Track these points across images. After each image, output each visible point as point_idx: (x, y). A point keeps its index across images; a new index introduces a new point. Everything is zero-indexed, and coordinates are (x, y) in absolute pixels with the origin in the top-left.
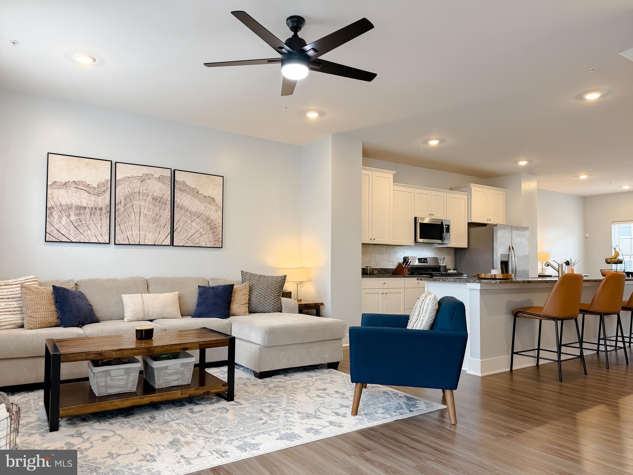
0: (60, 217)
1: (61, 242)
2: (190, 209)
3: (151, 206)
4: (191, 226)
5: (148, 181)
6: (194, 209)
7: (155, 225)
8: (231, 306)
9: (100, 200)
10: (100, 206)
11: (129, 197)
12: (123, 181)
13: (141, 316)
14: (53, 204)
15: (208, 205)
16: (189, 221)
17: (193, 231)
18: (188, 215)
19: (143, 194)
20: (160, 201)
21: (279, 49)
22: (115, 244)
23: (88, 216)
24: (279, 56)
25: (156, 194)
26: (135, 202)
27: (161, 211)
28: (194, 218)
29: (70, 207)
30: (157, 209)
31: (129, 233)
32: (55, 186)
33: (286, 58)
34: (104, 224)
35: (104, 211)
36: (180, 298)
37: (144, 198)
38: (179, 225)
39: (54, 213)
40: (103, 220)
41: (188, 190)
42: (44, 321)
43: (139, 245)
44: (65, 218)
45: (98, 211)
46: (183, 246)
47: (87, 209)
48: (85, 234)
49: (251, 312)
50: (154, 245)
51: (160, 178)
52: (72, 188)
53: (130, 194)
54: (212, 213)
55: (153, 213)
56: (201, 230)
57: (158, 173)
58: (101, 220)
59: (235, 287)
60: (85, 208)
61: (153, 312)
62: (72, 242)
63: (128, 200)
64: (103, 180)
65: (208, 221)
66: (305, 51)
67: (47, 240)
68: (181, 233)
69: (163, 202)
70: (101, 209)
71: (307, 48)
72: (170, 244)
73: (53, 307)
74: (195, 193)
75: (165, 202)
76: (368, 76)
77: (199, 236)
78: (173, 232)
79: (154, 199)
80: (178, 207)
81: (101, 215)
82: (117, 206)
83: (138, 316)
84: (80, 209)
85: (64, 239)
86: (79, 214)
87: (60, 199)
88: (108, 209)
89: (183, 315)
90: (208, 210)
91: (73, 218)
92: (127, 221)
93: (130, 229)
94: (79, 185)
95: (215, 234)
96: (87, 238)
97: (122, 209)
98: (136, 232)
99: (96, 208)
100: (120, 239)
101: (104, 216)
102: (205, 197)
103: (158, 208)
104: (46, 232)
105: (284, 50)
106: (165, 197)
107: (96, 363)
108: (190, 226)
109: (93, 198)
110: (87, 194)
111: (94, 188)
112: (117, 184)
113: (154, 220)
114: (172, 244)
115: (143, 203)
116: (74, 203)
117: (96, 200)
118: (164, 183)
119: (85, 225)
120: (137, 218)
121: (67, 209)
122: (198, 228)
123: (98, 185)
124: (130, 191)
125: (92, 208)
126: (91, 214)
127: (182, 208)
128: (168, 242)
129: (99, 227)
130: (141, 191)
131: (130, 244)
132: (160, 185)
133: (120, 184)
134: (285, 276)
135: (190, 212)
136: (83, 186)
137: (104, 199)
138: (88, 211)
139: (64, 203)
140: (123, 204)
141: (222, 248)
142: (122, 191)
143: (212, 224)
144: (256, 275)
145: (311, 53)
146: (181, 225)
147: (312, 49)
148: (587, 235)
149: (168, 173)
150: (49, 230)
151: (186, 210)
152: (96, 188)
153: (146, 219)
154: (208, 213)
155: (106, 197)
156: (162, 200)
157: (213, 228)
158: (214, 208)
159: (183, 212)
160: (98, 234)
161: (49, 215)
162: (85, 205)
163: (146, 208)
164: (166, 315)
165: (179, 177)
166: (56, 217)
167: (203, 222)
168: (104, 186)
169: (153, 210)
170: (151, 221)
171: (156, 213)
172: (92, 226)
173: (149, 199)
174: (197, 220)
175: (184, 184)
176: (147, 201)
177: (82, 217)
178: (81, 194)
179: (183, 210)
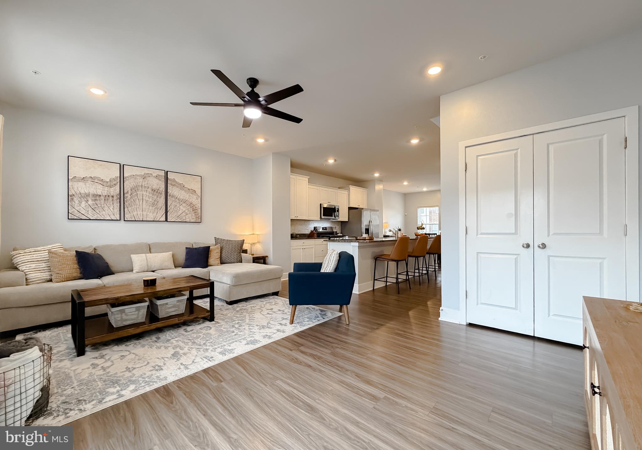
0: (80, 202)
1: (82, 219)
2: (178, 197)
3: (151, 195)
5: (148, 178)
6: (182, 197)
7: (154, 208)
8: (209, 260)
9: (112, 190)
10: (112, 195)
11: (135, 189)
12: (129, 178)
13: (146, 269)
14: (74, 193)
15: (191, 195)
16: (178, 205)
17: (181, 212)
18: (177, 201)
19: (145, 187)
20: (157, 192)
21: (242, 98)
22: (124, 221)
23: (102, 201)
24: (242, 102)
25: (154, 187)
26: (139, 192)
27: (158, 199)
28: (181, 203)
29: (88, 195)
30: (155, 197)
31: (135, 213)
32: (75, 180)
33: (247, 104)
34: (116, 207)
35: (115, 198)
36: (173, 256)
37: (146, 189)
38: (171, 208)
39: (75, 199)
40: (114, 204)
41: (177, 185)
42: (69, 276)
43: (143, 221)
44: (84, 203)
45: (111, 198)
46: (174, 222)
47: (102, 196)
48: (101, 214)
49: (222, 263)
50: (154, 221)
51: (157, 176)
52: (89, 182)
53: (135, 187)
54: (194, 200)
55: (153, 200)
56: (186, 211)
57: (155, 173)
58: (113, 204)
59: (210, 247)
60: (100, 196)
61: (154, 266)
62: (90, 219)
63: (133, 190)
64: (114, 177)
65: (191, 205)
66: (259, 101)
67: (69, 218)
68: (172, 213)
69: (160, 192)
70: (113, 197)
71: (261, 99)
72: (165, 220)
73: (76, 266)
74: (182, 187)
75: (160, 193)
76: (298, 120)
77: (185, 215)
78: (167, 212)
79: (153, 190)
80: (170, 196)
81: (113, 200)
82: (125, 195)
83: (143, 269)
84: (96, 196)
85: (84, 217)
86: (96, 200)
87: (80, 189)
88: (118, 197)
89: (176, 267)
90: (191, 198)
91: (90, 202)
92: (133, 204)
93: (135, 210)
94: (94, 180)
95: (196, 214)
96: (103, 216)
97: (129, 197)
98: (140, 212)
99: (109, 196)
100: (128, 217)
101: (115, 201)
102: (189, 189)
104: (68, 212)
105: (245, 99)
106: (161, 189)
108: (178, 208)
109: (106, 189)
110: (102, 186)
111: (107, 182)
112: (125, 180)
113: (153, 204)
114: (166, 220)
115: (145, 193)
116: (91, 192)
117: (109, 190)
118: (160, 180)
119: (100, 208)
120: (141, 203)
121: (86, 196)
122: (184, 209)
123: (110, 180)
124: (135, 184)
125: (106, 196)
126: (105, 200)
127: (173, 196)
128: (163, 219)
129: (112, 210)
130: (143, 185)
131: (135, 221)
132: (157, 181)
133: (127, 180)
134: (244, 240)
135: (178, 199)
136: (98, 180)
137: (115, 190)
138: (102, 198)
139: (82, 192)
140: (129, 193)
141: (201, 222)
142: (128, 185)
143: (194, 207)
144: (224, 240)
145: (263, 102)
146: (172, 207)
147: (264, 100)
148: (406, 214)
149: (163, 173)
150: (71, 211)
151: (176, 198)
152: (108, 182)
153: (147, 203)
154: (191, 200)
155: (117, 188)
156: (159, 191)
157: (195, 210)
158: (195, 197)
159: (173, 199)
160: (110, 213)
161: (71, 200)
162: (100, 194)
163: (147, 196)
164: (164, 268)
165: (170, 176)
166: (77, 202)
167: (188, 205)
168: (115, 181)
169: (152, 197)
170: (151, 205)
171: (154, 199)
172: (106, 208)
173: (149, 190)
174: (184, 205)
175: (174, 180)
176: (148, 192)
177: (98, 202)
178: (96, 186)
179: (174, 198)
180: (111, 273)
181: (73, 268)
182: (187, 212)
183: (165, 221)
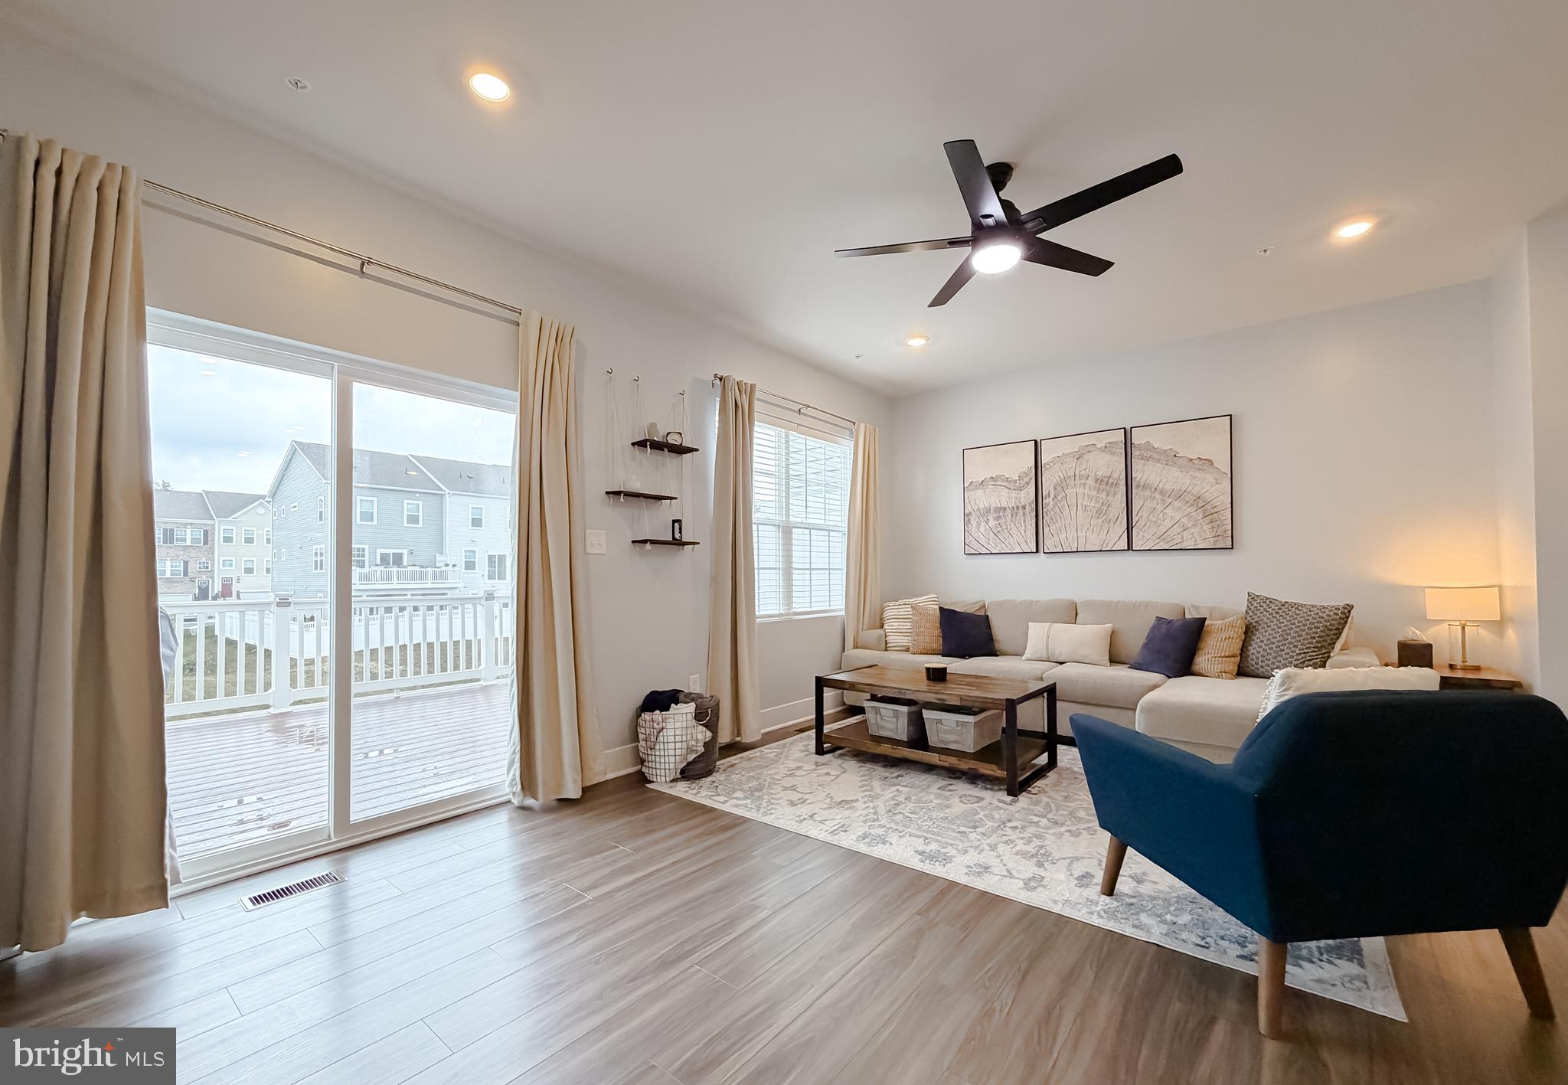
0: (979, 524)
1: (980, 554)
2: (1161, 486)
3: (1094, 493)
4: (1164, 516)
5: (1087, 457)
6: (1169, 487)
7: (1100, 521)
8: (1196, 657)
9: (1022, 496)
10: (1024, 504)
11: (1061, 485)
12: (1051, 464)
14: (971, 509)
15: (1197, 474)
16: (1160, 508)
17: (1168, 523)
18: (1157, 495)
19: (1081, 476)
20: (1107, 482)
22: (1045, 553)
23: (1009, 518)
25: (1100, 474)
26: (1070, 490)
27: (1109, 498)
28: (1169, 500)
29: (988, 510)
30: (1104, 495)
31: (1063, 536)
32: (972, 487)
34: (1029, 527)
35: (1028, 509)
36: (1113, 634)
37: (1082, 482)
38: (1142, 516)
39: (972, 519)
40: (1027, 522)
41: (1155, 455)
43: (1078, 551)
44: (983, 524)
45: (1021, 511)
46: (1149, 550)
47: (1007, 509)
48: (1006, 543)
50: (1101, 551)
51: (1106, 447)
52: (990, 487)
53: (1062, 480)
54: (1207, 487)
55: (1098, 502)
56: (1185, 520)
57: (1102, 440)
58: (1024, 521)
59: (1207, 622)
60: (1005, 509)
61: (1061, 653)
62: (993, 553)
63: (1059, 488)
64: (1025, 469)
65: (1200, 503)
67: (966, 553)
68: (1147, 527)
69: (1113, 483)
70: (1024, 508)
72: (1126, 548)
73: (938, 632)
74: (1170, 458)
75: (1116, 482)
77: (1180, 530)
78: (1128, 528)
79: (1097, 480)
80: (1138, 486)
81: (1024, 514)
82: (1045, 500)
83: (1043, 654)
84: (1000, 511)
85: (984, 550)
86: (999, 517)
87: (978, 502)
88: (1033, 505)
89: (1114, 660)
90: (1199, 483)
91: (992, 523)
92: (1058, 518)
93: (1063, 530)
94: (997, 481)
95: (1215, 524)
96: (1010, 546)
97: (1052, 503)
98: (1072, 534)
99: (1018, 507)
100: (1049, 544)
101: (1028, 519)
102: (1191, 460)
103: (1105, 493)
104: (964, 543)
106: (1115, 475)
107: (874, 698)
108: (1161, 515)
109: (1014, 494)
110: (1007, 490)
111: (1015, 481)
112: (1044, 469)
113: (1099, 513)
114: (1130, 547)
115: (1080, 491)
116: (992, 504)
117: (1018, 496)
118: (1113, 454)
119: (1006, 531)
120: (1073, 514)
121: (986, 513)
122: (1177, 516)
123: (1020, 476)
124: (1062, 476)
125: (1013, 508)
126: (1012, 515)
127: (1145, 487)
128: (1123, 544)
129: (1023, 532)
130: (1077, 472)
131: (1065, 552)
132: (1107, 457)
133: (1047, 469)
134: (1349, 609)
135: (1162, 493)
136: (1003, 481)
137: (1028, 494)
138: (1009, 511)
139: (982, 506)
140: (1052, 496)
141: (1232, 548)
142: (1050, 479)
143: (1208, 507)
146: (1147, 514)
149: (1120, 436)
150: (968, 540)
151: (1153, 490)
152: (1017, 480)
153: (1086, 513)
154: (1197, 488)
155: (1031, 489)
156: (1110, 481)
157: (1210, 514)
158: (1210, 478)
159: (1147, 493)
160: (1021, 540)
161: (967, 523)
162: (1005, 505)
163: (1086, 497)
165: (1138, 437)
166: (974, 524)
167: (1189, 504)
168: (1027, 476)
169: (1097, 497)
170: (1094, 514)
171: (1101, 501)
172: (1014, 531)
173: (1091, 482)
174: (1177, 504)
175: (1148, 446)
176: (1087, 486)
177: (1002, 521)
178: (1000, 492)
179: (1149, 490)
180: (992, 652)
181: (932, 634)
182: (1186, 522)
183: (1128, 549)
